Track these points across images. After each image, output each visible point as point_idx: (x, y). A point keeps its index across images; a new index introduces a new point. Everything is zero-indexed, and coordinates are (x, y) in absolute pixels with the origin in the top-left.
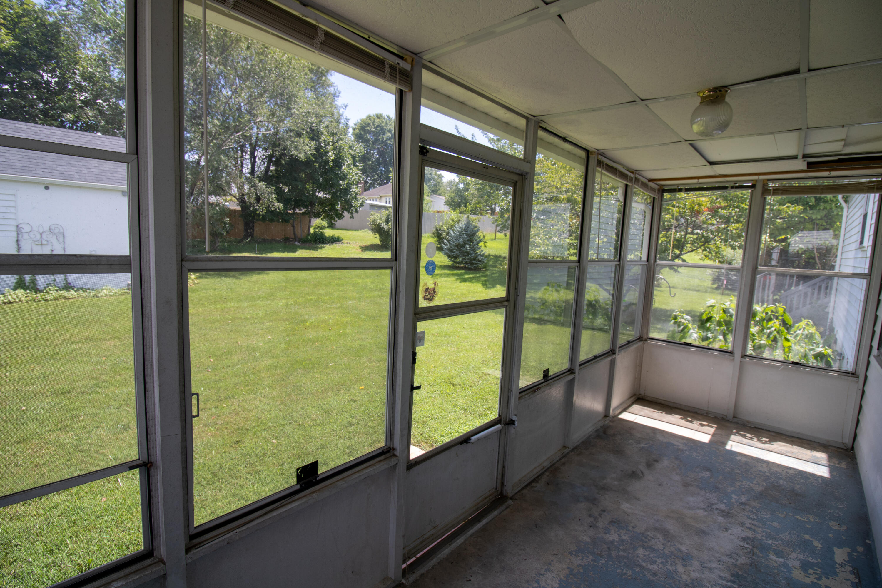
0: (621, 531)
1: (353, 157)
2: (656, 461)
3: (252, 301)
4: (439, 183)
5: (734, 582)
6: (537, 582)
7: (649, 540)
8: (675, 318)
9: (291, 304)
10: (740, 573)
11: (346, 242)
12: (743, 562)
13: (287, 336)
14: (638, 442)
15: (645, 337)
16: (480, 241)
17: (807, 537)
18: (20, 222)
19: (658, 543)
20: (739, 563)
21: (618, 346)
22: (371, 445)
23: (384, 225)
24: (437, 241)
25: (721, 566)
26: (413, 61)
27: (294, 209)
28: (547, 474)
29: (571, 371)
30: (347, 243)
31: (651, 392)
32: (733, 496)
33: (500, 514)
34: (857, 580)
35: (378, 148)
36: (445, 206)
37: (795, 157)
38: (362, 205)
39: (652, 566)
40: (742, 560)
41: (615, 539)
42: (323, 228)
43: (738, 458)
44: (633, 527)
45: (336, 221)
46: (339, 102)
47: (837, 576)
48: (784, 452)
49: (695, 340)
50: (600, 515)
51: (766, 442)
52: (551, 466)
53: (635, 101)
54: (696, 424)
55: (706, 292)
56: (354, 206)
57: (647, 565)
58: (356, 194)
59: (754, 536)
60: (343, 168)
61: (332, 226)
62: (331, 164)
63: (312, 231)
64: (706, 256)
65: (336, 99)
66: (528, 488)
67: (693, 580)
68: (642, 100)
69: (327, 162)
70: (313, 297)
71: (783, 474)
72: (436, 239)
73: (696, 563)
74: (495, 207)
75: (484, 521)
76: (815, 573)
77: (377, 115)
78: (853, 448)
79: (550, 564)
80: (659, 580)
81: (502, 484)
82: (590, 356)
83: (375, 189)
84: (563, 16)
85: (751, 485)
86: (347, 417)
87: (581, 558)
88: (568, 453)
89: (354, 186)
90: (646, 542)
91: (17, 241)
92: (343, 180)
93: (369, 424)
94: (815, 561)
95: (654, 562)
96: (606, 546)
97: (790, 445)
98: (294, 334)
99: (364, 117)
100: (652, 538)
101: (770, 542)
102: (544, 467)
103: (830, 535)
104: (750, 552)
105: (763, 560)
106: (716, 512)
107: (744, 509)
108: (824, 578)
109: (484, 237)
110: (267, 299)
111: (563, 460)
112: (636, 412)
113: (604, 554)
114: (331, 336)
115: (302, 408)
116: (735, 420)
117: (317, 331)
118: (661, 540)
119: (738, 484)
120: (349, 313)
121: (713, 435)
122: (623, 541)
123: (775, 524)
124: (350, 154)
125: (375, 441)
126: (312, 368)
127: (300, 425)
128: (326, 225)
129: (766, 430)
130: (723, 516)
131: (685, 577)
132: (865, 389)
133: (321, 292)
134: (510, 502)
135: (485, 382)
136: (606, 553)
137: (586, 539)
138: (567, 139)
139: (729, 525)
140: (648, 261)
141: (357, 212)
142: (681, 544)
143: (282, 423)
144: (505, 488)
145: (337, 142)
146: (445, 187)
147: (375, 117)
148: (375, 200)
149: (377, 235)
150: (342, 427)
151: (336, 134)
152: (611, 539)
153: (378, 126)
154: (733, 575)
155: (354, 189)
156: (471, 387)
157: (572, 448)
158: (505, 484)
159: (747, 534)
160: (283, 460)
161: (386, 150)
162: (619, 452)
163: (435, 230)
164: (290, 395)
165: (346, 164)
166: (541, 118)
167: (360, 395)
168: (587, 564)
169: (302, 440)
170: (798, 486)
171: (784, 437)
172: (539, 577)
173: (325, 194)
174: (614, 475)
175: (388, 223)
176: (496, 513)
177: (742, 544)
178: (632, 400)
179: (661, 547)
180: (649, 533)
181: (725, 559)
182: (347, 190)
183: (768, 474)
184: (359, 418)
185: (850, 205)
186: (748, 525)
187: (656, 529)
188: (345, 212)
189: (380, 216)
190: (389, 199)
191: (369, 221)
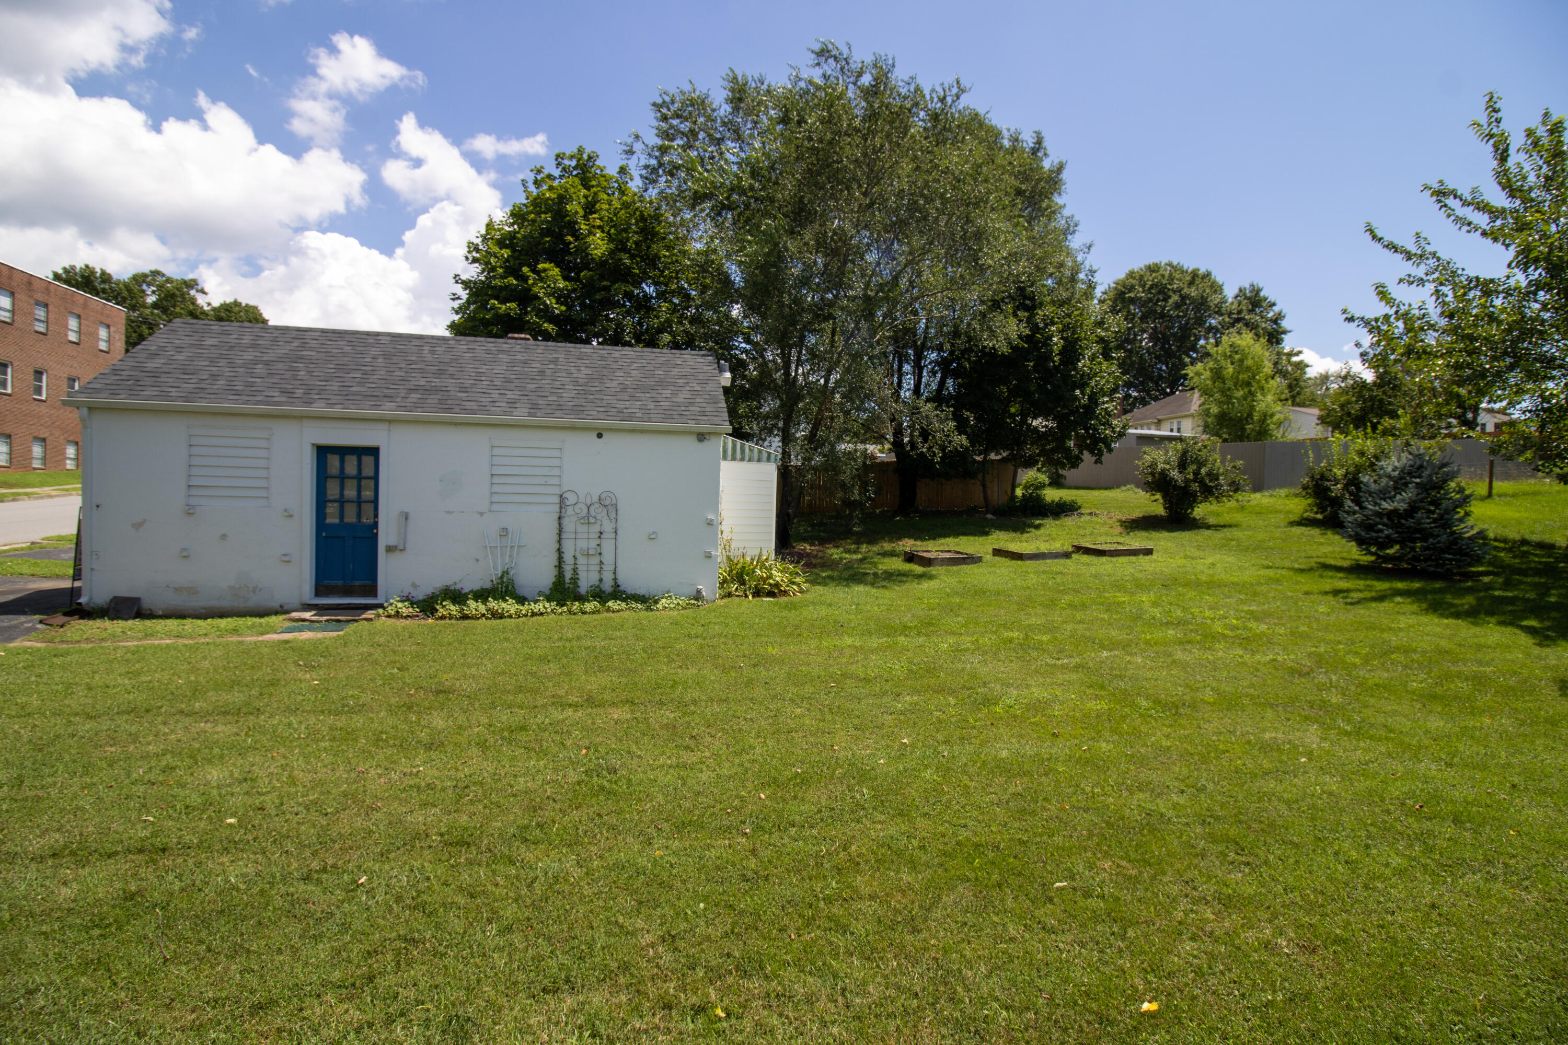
1: (1104, 343)
3: (888, 636)
9: (966, 650)
11: (1088, 511)
18: (565, 489)
23: (1175, 474)
24: (1317, 505)
27: (986, 452)
30: (1091, 514)
35: (1152, 328)
36: (1321, 427)
38: (1120, 437)
42: (1042, 486)
45: (1067, 473)
46: (1075, 242)
56: (1105, 441)
58: (1109, 414)
60: (1082, 363)
61: (1057, 482)
62: (1057, 359)
63: (1019, 492)
65: (1069, 237)
69: (1050, 356)
72: (1311, 501)
77: (1148, 268)
83: (1146, 408)
89: (1106, 399)
91: (560, 518)
92: (1082, 388)
110: (919, 634)
117: (1020, 737)
120: (1102, 687)
124: (1097, 336)
128: (1047, 481)
133: (1033, 621)
141: (1110, 450)
147: (1145, 272)
148: (1146, 427)
149: (1158, 496)
155: (1105, 404)
163: (1308, 479)
165: (1088, 353)
173: (1047, 421)
175: (1185, 470)
182: (1090, 409)
188: (1085, 452)
189: (1166, 455)
190: (1179, 423)
191: (1138, 466)
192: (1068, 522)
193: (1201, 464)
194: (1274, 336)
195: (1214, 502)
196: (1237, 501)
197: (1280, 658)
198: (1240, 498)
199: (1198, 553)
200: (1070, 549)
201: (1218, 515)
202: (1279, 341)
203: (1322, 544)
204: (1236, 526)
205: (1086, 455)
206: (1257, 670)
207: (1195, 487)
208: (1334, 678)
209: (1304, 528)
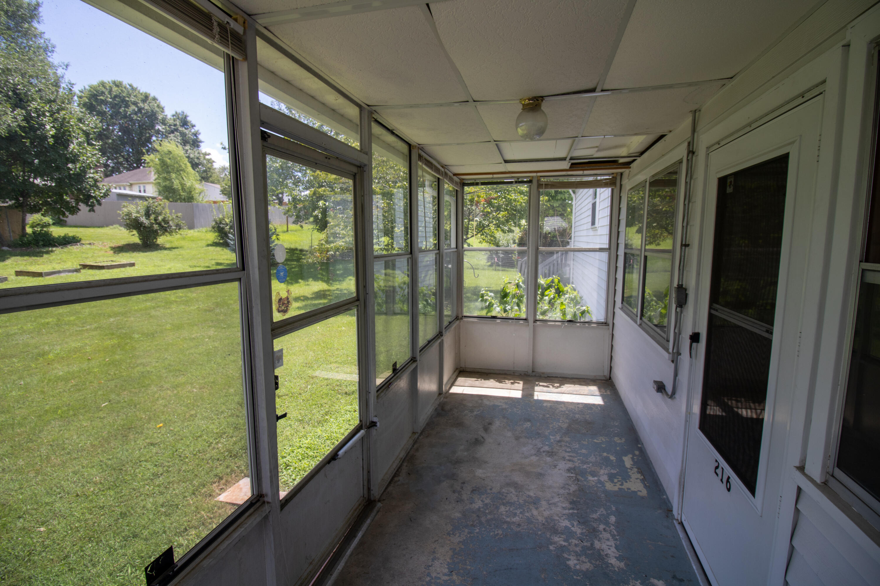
0: (483, 496)
1: (87, 134)
2: (490, 424)
4: (209, 169)
5: (573, 509)
6: (429, 575)
7: (506, 496)
8: (482, 296)
9: (15, 334)
10: (575, 499)
11: (87, 242)
12: (573, 490)
13: (20, 378)
14: (472, 411)
15: (460, 316)
16: (273, 234)
17: (605, 454)
19: (513, 496)
20: (571, 491)
21: (444, 327)
22: (194, 494)
23: (143, 219)
24: (219, 236)
25: (561, 499)
26: (244, 23)
28: (405, 464)
29: (413, 360)
30: (90, 244)
31: (470, 363)
32: (551, 437)
33: (373, 520)
34: (642, 477)
35: (120, 123)
36: (222, 196)
37: (564, 159)
38: (106, 195)
39: (515, 519)
40: (573, 488)
41: (480, 506)
42: (48, 225)
43: (545, 405)
44: (491, 489)
45: (67, 217)
47: (631, 478)
48: (571, 392)
49: (499, 312)
50: (462, 488)
51: (557, 387)
52: (407, 456)
53: (468, 101)
54: (508, 383)
55: (483, 269)
56: (95, 197)
57: (511, 520)
58: (96, 181)
59: (574, 466)
60: (72, 146)
61: (60, 223)
62: (51, 141)
63: (29, 230)
64: (483, 240)
65: (49, 54)
66: (392, 485)
67: (546, 518)
68: (474, 101)
69: (45, 138)
70: (51, 320)
71: (576, 409)
72: (217, 234)
73: (544, 503)
74: (282, 197)
75: (360, 535)
76: (618, 481)
77: (114, 83)
78: (610, 378)
79: (434, 552)
80: (523, 529)
81: (369, 489)
82: (425, 342)
83: (121, 175)
84: (430, 5)
85: (559, 424)
86: (149, 467)
87: (458, 535)
88: (418, 438)
89: (92, 171)
90: (504, 499)
92: (74, 162)
93: (184, 468)
94: (615, 472)
95: (515, 515)
96: (475, 515)
97: (572, 386)
98: (31, 375)
99: (95, 82)
100: (507, 493)
101: (585, 467)
102: (401, 459)
103: (618, 448)
104: (575, 480)
105: (585, 483)
106: (544, 454)
107: (561, 446)
108: (624, 483)
109: (275, 230)
111: (415, 446)
112: (462, 384)
113: (475, 523)
114: (93, 368)
115: (75, 473)
116: (534, 374)
117: (68, 365)
118: (514, 492)
119: (551, 426)
120: (113, 334)
121: (523, 390)
122: (486, 505)
123: (584, 451)
124: (80, 129)
125: (198, 487)
126: (74, 415)
127: (77, 495)
128: (51, 221)
129: (555, 377)
130: (549, 457)
131: (540, 518)
132: (614, 333)
134: (379, 505)
135: (314, 386)
136: (477, 521)
137: (458, 515)
138: (394, 131)
139: (556, 462)
140: (457, 248)
141: (100, 204)
142: (529, 490)
143: (47, 500)
144: (372, 492)
145: (58, 112)
146: (218, 173)
147: (111, 85)
148: (122, 188)
149: (135, 232)
150: (146, 482)
151: (54, 101)
152: (477, 507)
153: (116, 96)
154: (571, 503)
155: (91, 174)
156: (300, 394)
157: (420, 432)
158: (372, 488)
159: (570, 466)
160: (66, 551)
161: (132, 126)
162: (459, 424)
163: (214, 223)
164: (48, 458)
165: (75, 141)
166: (374, 108)
167: (159, 435)
168: (465, 538)
169: (88, 516)
170: (588, 416)
171: (568, 380)
172: (429, 569)
173: (45, 180)
174: (462, 447)
175: (149, 217)
176: (369, 521)
177: (568, 475)
178: (456, 373)
179: (515, 499)
180: (504, 490)
181: (562, 491)
182: (80, 177)
183: (567, 412)
184: (167, 464)
185: (577, 196)
186: (568, 458)
187: (508, 485)
188: (80, 204)
189: (136, 208)
190: (144, 187)
191: (119, 215)
192: (73, 249)
193: (158, 214)
194: (196, 143)
195: (168, 235)
196: (181, 234)
197: (201, 307)
198: (182, 233)
199: (161, 263)
200: (79, 267)
201: (171, 242)
202: (198, 146)
203: (222, 255)
204: (181, 247)
205: (82, 206)
206: (190, 313)
207: (156, 227)
208: (222, 310)
209: (214, 247)
